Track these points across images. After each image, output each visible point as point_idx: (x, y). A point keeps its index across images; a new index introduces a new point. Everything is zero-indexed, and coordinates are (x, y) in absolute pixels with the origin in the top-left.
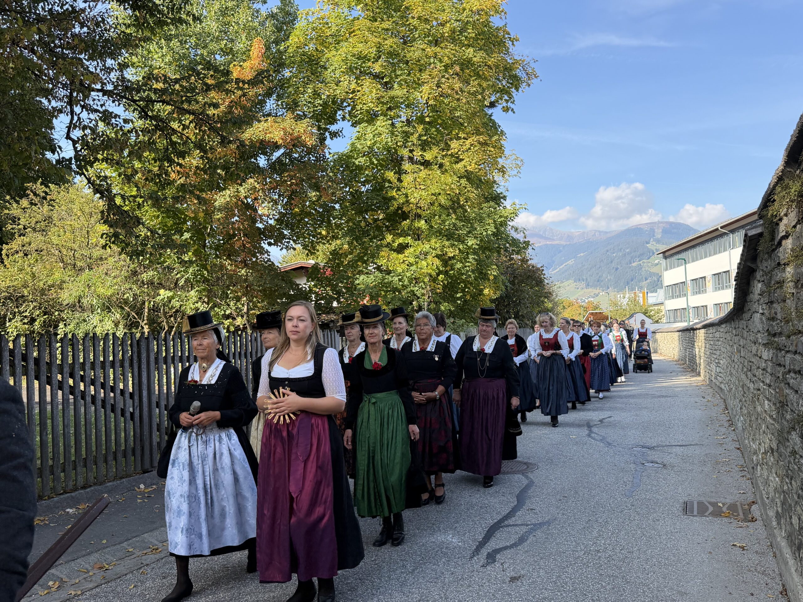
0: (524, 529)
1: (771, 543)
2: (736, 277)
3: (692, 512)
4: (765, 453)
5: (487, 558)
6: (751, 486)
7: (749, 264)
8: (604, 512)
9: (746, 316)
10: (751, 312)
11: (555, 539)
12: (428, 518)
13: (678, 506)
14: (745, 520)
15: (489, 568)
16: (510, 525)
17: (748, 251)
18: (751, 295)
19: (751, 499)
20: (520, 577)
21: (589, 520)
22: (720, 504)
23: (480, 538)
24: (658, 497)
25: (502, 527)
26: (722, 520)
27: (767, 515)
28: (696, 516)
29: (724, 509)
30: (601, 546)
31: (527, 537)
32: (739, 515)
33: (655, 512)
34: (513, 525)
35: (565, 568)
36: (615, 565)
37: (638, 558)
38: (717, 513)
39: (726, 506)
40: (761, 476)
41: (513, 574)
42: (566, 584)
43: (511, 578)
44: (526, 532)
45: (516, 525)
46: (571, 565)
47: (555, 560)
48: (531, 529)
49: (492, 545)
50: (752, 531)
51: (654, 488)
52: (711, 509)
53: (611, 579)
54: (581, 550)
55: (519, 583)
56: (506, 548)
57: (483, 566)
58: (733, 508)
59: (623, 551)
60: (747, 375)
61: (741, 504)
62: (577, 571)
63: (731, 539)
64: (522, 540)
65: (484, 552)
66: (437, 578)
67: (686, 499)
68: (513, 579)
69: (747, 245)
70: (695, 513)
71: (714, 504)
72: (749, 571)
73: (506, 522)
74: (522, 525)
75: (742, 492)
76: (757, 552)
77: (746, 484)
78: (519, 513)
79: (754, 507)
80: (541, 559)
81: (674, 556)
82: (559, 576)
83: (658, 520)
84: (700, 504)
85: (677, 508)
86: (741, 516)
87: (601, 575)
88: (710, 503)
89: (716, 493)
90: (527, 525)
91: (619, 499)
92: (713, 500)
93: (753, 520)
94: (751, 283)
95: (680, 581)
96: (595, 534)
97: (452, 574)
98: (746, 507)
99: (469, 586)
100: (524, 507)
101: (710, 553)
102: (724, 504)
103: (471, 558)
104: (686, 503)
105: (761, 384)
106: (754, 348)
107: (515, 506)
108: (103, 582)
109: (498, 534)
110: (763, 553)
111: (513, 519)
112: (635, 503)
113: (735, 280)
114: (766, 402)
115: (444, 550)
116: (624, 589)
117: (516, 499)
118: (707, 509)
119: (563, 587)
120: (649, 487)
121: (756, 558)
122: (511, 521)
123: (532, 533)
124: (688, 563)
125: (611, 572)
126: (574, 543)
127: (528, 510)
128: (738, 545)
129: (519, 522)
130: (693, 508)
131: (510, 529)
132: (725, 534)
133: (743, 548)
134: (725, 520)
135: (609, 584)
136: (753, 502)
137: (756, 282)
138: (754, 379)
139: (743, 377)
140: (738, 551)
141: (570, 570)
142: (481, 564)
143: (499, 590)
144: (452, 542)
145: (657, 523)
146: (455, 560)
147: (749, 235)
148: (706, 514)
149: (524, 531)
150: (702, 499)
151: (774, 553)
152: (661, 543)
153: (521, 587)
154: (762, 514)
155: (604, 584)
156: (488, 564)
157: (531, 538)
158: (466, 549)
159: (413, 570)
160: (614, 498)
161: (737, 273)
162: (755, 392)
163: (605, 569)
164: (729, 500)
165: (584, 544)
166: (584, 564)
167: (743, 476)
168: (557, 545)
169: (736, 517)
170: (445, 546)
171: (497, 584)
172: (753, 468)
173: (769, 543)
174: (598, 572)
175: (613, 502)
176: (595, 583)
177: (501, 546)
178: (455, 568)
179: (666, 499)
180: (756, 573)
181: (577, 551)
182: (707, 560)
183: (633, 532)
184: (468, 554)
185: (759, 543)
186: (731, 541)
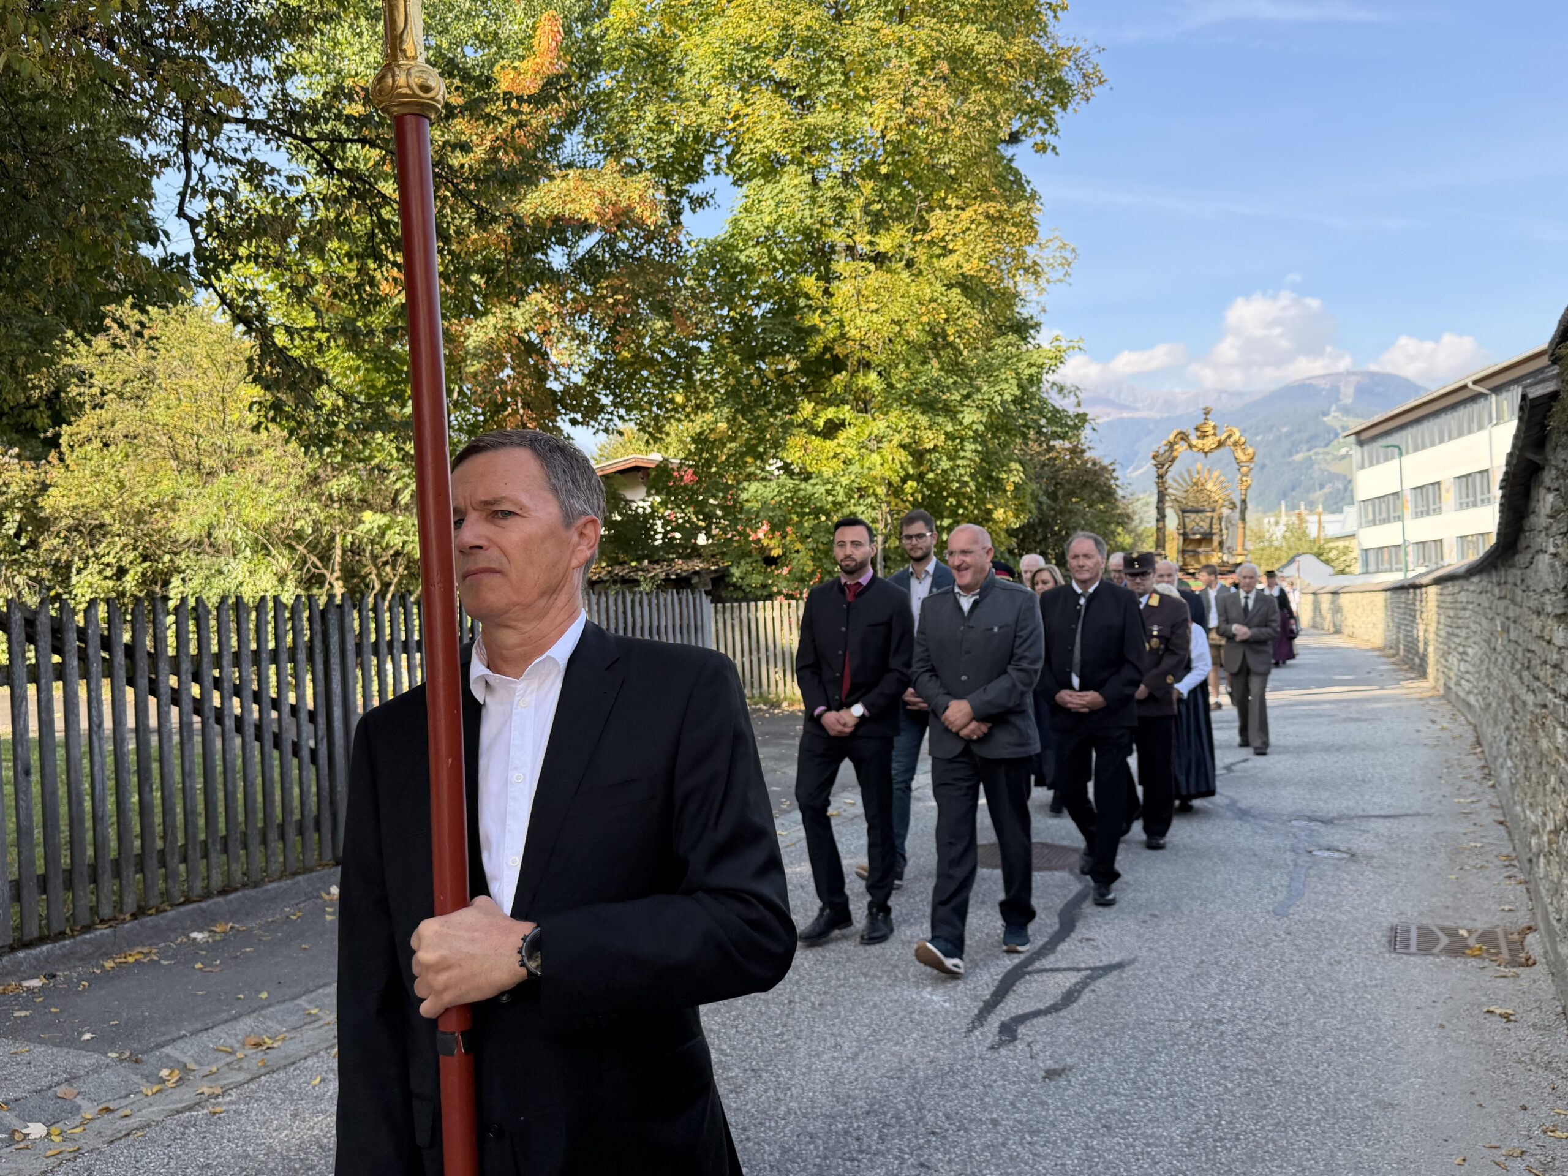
0: (1073, 978)
2: (1503, 481)
3: (1407, 946)
4: (1556, 831)
5: (1000, 1032)
6: (1525, 897)
7: (1529, 455)
8: (1231, 946)
9: (1521, 559)
10: (1533, 551)
11: (1134, 998)
13: (1378, 934)
14: (1513, 963)
15: (1003, 1051)
16: (1045, 970)
17: (1527, 429)
18: (1533, 519)
19: (1524, 921)
20: (1063, 1070)
21: (1202, 962)
22: (1463, 932)
23: (987, 994)
24: (1339, 917)
25: (1029, 973)
26: (1466, 964)
27: (1556, 952)
28: (1414, 954)
29: (1472, 942)
30: (1224, 1011)
31: (1080, 992)
32: (1499, 953)
33: (1334, 946)
34: (1052, 970)
35: (1152, 1053)
36: (1252, 1049)
37: (1299, 1036)
38: (1458, 948)
39: (1475, 935)
40: (1546, 876)
41: (1051, 1065)
42: (1155, 1083)
43: (1047, 1072)
44: (1077, 983)
45: (1058, 970)
46: (1165, 1047)
47: (1133, 1037)
48: (1088, 977)
49: (1010, 1007)
50: (1526, 985)
51: (1331, 900)
52: (1444, 940)
53: (1245, 1076)
54: (1186, 1019)
55: (1063, 1082)
56: (1037, 1014)
57: (992, 1048)
58: (1488, 938)
59: (1268, 1023)
60: (1521, 678)
61: (1506, 932)
62: (1177, 1060)
63: (1483, 999)
64: (1069, 997)
65: (995, 1021)
66: (902, 1070)
67: (1395, 921)
68: (1051, 1074)
69: (1526, 417)
70: (1413, 948)
71: (1451, 932)
72: (1519, 1062)
73: (1037, 965)
74: (1069, 969)
75: (1507, 908)
76: (1534, 1025)
77: (1516, 893)
78: (1063, 947)
79: (1531, 938)
80: (1107, 1035)
81: (1370, 1033)
82: (1143, 1069)
83: (1339, 962)
84: (1423, 931)
85: (1379, 937)
86: (1506, 955)
87: (1224, 1068)
88: (1443, 930)
89: (1456, 910)
90: (1079, 970)
91: (1262, 921)
92: (1449, 924)
93: (1528, 963)
94: (1533, 493)
95: (1381, 1080)
96: (1213, 988)
97: (932, 1062)
98: (1516, 937)
99: (965, 1086)
100: (1073, 935)
101: (1442, 1026)
102: (1470, 932)
103: (970, 1031)
104: (1394, 929)
105: (1550, 695)
106: (1536, 624)
107: (1056, 932)
108: (263, 1071)
109: (1021, 987)
110: (1547, 1028)
111: (1052, 958)
112: (1293, 928)
113: (1501, 488)
114: (1559, 730)
115: (916, 1016)
116: (1269, 1096)
117: (1056, 920)
118: (1437, 941)
119: (1149, 1089)
120: (1321, 898)
121: (1533, 1038)
122: (1046, 963)
123: (1088, 984)
124: (1397, 1047)
125: (1244, 1063)
126: (1172, 1006)
127: (1080, 941)
128: (1498, 1011)
129: (1063, 964)
130: (1409, 940)
131: (1045, 976)
132: (1472, 990)
133: (1507, 1017)
134: (1473, 962)
135: (1239, 1085)
136: (1530, 928)
137: (1542, 491)
138: (1536, 684)
139: (1514, 680)
140: (1499, 1024)
141: (1163, 1058)
142: (988, 1043)
143: (1024, 1095)
144: (930, 1001)
145: (1337, 968)
146: (937, 1036)
147: (1531, 396)
148: (1436, 950)
149: (1074, 981)
150: (1426, 921)
152: (1343, 1006)
153: (1066, 1089)
154: (1546, 952)
155: (1230, 1085)
156: (1001, 1043)
157: (1086, 996)
158: (959, 1014)
159: (856, 1054)
160: (1252, 918)
161: (1506, 473)
162: (1538, 711)
163: (1233, 1055)
164: (1481, 924)
165: (1190, 1007)
166: (1191, 1047)
167: (1510, 877)
168: (1137, 1007)
169: (1495, 957)
170: (917, 1008)
171: (1019, 1082)
172: (1530, 861)
173: (1560, 1009)
174: (1218, 1062)
175: (1250, 926)
176: (1213, 1082)
177: (1027, 1009)
178: (937, 1050)
179: (1356, 920)
180: (1532, 1067)
181: (1177, 1021)
182: (1435, 1041)
183: (1289, 985)
184: (963, 1024)
185: (1540, 1008)
186: (1483, 1004)
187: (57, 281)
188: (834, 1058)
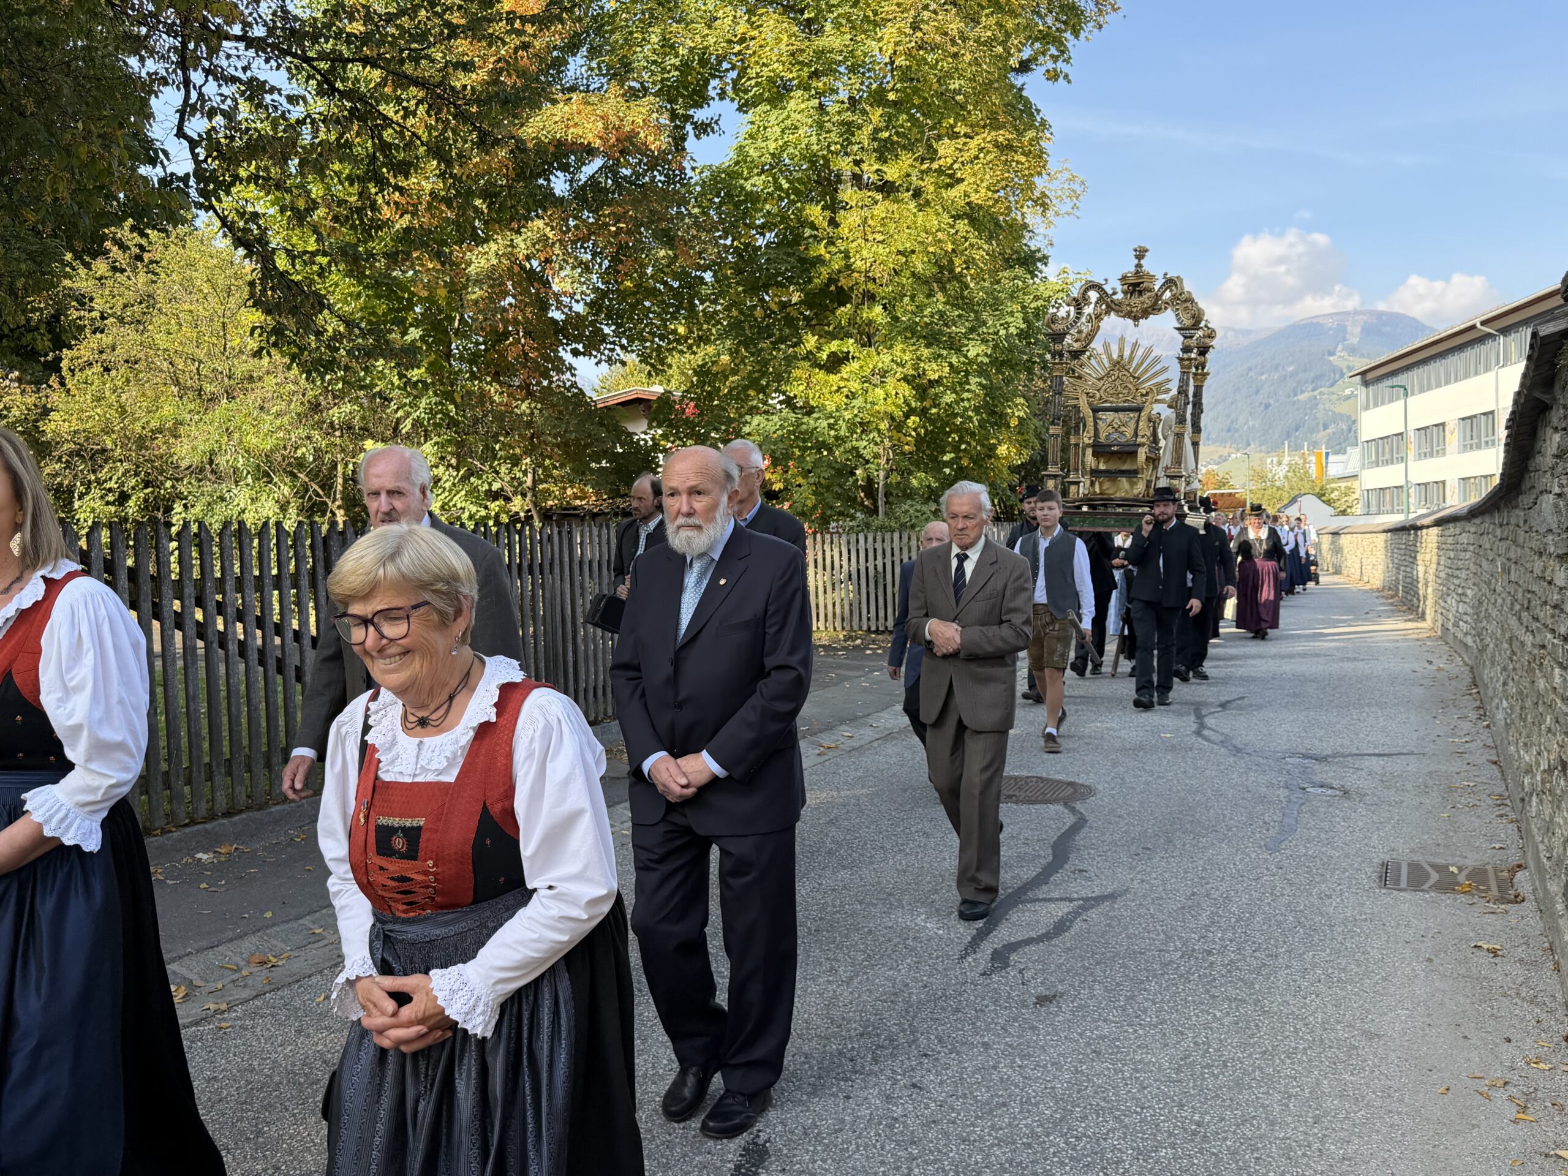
0: (1065, 907)
1: (1551, 944)
2: (1509, 420)
3: (1397, 881)
4: (1550, 771)
5: (993, 959)
6: (1516, 835)
7: (1538, 394)
8: (1223, 879)
9: (1525, 500)
10: (1537, 491)
11: (1126, 928)
12: (879, 883)
13: (1369, 870)
14: (1502, 899)
15: (995, 978)
16: (1038, 900)
17: (1537, 368)
18: (1539, 459)
19: (1514, 858)
20: (1054, 996)
21: (1194, 894)
22: (1452, 869)
24: (1330, 852)
25: (1023, 902)
26: (1455, 899)
27: (1546, 890)
28: (1404, 890)
29: (1461, 878)
30: (1214, 942)
31: (1071, 922)
32: (1489, 890)
33: (1325, 881)
34: (1045, 900)
35: (1142, 982)
36: (1241, 979)
37: (1287, 967)
38: (1447, 885)
39: (1465, 872)
40: (1538, 815)
41: (1042, 990)
42: (1145, 1011)
43: (1038, 998)
44: (1069, 913)
45: (1050, 900)
46: (1155, 976)
47: (1124, 966)
48: (1079, 907)
49: (1004, 935)
50: (1514, 922)
51: (1323, 836)
52: (1434, 877)
53: (1234, 1005)
54: (1176, 950)
55: (1054, 1008)
56: (1029, 941)
57: (984, 974)
58: (1478, 876)
59: (1257, 954)
60: (1520, 619)
61: (1495, 870)
62: (1167, 989)
63: (1472, 934)
64: (1061, 927)
65: (987, 948)
66: (895, 994)
67: (1387, 858)
68: (1042, 1000)
69: (1536, 354)
70: (1404, 884)
71: (1442, 869)
72: (1505, 995)
73: (1030, 894)
74: (1062, 899)
75: (1497, 846)
76: (1521, 961)
77: (1507, 832)
78: (1056, 877)
79: (1520, 875)
80: (1098, 963)
81: (1358, 966)
82: (1133, 997)
83: (1330, 897)
84: (1414, 867)
85: (1368, 875)
86: (1494, 892)
87: (1213, 997)
88: (1434, 866)
89: (1447, 847)
90: (1071, 900)
91: (1253, 856)
92: (1439, 861)
93: (1518, 900)
94: (1540, 433)
95: (1368, 1012)
96: (1204, 919)
97: (925, 986)
98: (1506, 874)
99: (958, 1010)
100: (1067, 866)
101: (1430, 960)
102: (1460, 869)
103: (963, 957)
104: (1385, 865)
105: (1549, 636)
106: (1538, 565)
107: (1049, 864)
108: (267, 988)
109: (1014, 916)
110: (1534, 963)
111: (1045, 888)
112: (1285, 863)
113: (1507, 428)
114: (1557, 671)
115: (910, 942)
116: (1257, 1025)
117: (1050, 851)
118: (1427, 877)
119: (1138, 1016)
120: (1314, 834)
121: (1519, 972)
122: (1039, 893)
123: (1080, 914)
124: (1384, 979)
125: (1232, 992)
126: (1162, 936)
127: (1073, 872)
128: (1485, 946)
129: (1056, 894)
130: (1399, 876)
131: (1037, 906)
132: (1461, 925)
133: (1494, 952)
134: (1463, 898)
135: (1228, 1014)
136: (1520, 866)
137: (1549, 431)
138: (1535, 625)
139: (1513, 621)
140: (1485, 958)
141: (1153, 986)
142: (980, 969)
143: (1015, 1020)
144: (925, 928)
145: (1328, 902)
146: (930, 962)
147: (1542, 334)
148: (1425, 887)
149: (1066, 910)
150: (1417, 858)
151: (1557, 963)
152: (1332, 939)
153: (1057, 1015)
154: (1535, 890)
155: (1218, 1014)
156: (994, 970)
157: (1078, 926)
158: (952, 941)
159: (851, 978)
160: (1243, 853)
161: (1513, 413)
162: (1536, 651)
163: (1222, 985)
164: (1472, 860)
165: (1181, 938)
166: (1181, 976)
167: (1501, 816)
168: (1129, 937)
169: (1484, 894)
170: (911, 934)
171: (1010, 1008)
172: (1523, 800)
173: (1547, 945)
174: (1207, 991)
175: (1242, 860)
176: (1202, 1011)
177: (1019, 937)
178: (931, 975)
179: (1347, 856)
180: (1519, 1002)
181: (1168, 951)
182: (1422, 974)
183: (1279, 918)
184: (956, 950)
185: (1527, 944)
186: (1470, 939)
187: (56, 200)
188: (829, 981)
